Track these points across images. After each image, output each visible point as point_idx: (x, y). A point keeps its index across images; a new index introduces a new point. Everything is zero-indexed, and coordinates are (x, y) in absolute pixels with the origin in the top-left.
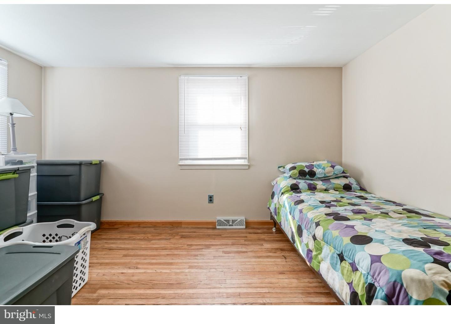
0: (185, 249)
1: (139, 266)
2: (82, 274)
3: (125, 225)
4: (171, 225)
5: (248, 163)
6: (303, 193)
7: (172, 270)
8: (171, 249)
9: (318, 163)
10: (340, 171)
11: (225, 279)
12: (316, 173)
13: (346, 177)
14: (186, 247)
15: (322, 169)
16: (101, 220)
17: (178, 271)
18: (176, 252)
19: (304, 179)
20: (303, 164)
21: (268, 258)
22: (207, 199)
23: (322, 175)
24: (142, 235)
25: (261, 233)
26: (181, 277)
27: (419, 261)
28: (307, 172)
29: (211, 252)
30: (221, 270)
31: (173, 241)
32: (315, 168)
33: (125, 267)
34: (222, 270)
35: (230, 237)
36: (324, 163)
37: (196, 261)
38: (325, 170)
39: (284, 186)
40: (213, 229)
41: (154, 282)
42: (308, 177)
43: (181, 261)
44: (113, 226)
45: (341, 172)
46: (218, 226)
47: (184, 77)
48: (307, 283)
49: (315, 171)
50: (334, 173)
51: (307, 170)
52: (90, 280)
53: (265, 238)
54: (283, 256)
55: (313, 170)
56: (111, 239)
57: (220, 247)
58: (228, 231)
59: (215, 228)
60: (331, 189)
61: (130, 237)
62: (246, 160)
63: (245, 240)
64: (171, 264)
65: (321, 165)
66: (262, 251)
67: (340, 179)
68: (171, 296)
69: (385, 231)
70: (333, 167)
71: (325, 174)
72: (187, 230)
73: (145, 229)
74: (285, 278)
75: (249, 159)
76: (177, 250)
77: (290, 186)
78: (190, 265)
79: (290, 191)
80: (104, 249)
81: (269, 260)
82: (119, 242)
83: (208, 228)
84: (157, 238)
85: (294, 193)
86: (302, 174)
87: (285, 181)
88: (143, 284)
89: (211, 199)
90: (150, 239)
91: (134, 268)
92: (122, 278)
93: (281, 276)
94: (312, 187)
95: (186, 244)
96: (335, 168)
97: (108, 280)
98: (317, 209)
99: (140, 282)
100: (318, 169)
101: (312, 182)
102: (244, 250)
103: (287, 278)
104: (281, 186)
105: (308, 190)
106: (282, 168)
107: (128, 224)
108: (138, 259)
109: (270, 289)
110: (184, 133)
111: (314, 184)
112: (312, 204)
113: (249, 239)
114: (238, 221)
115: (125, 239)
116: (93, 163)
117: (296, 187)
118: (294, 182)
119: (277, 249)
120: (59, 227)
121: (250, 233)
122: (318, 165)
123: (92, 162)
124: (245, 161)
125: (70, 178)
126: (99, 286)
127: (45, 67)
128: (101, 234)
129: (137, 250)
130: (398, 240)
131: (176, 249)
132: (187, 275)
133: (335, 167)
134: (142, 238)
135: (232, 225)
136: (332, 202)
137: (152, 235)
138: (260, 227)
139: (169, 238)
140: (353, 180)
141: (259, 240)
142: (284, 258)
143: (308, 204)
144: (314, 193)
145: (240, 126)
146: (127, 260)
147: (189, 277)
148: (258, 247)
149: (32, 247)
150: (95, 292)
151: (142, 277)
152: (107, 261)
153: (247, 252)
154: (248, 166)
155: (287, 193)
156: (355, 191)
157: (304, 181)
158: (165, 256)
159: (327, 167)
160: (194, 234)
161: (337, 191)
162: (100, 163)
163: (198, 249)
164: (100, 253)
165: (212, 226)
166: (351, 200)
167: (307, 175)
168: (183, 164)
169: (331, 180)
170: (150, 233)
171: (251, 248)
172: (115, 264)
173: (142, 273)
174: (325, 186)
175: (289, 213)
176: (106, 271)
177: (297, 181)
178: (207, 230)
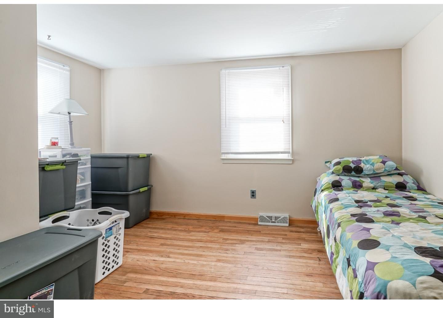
0: (219, 243)
1: (171, 255)
2: (115, 257)
3: (172, 216)
4: (214, 218)
5: (292, 158)
6: (344, 191)
7: (199, 262)
8: (206, 242)
9: (368, 158)
10: (393, 167)
11: (247, 275)
12: (364, 169)
13: (401, 174)
14: (221, 240)
15: (371, 165)
16: (150, 210)
17: (205, 263)
18: (210, 245)
19: (350, 176)
20: (350, 160)
21: (300, 259)
22: (249, 194)
23: (370, 172)
24: (184, 226)
25: (303, 232)
26: (205, 269)
27: (414, 273)
28: (353, 168)
29: (245, 247)
30: (246, 266)
31: (211, 234)
32: (362, 163)
33: (159, 255)
34: (248, 266)
35: (269, 234)
36: (374, 158)
37: (225, 255)
38: (373, 166)
39: (325, 182)
40: (255, 225)
41: (179, 271)
42: (353, 173)
43: (211, 254)
44: (161, 216)
45: (394, 169)
46: (259, 222)
47: (225, 71)
48: (333, 288)
49: (362, 166)
50: (385, 170)
51: (353, 166)
52: (125, 264)
53: (306, 237)
54: (318, 258)
55: (360, 165)
56: (155, 228)
57: (255, 243)
58: (269, 228)
59: (257, 224)
60: (381, 188)
61: (173, 227)
62: (290, 154)
63: (283, 238)
64: (201, 256)
65: (370, 160)
66: (297, 251)
67: (393, 176)
68: (189, 286)
69: (401, 237)
70: (384, 162)
71: (374, 171)
72: (229, 224)
73: (189, 221)
74: (310, 281)
75: (293, 154)
76: (211, 244)
77: (331, 183)
78: (219, 258)
79: (331, 188)
80: (146, 237)
81: (301, 260)
82: (161, 231)
83: (249, 224)
84: (197, 230)
85: (334, 191)
86: (347, 170)
87: (326, 178)
88: (169, 272)
89: (253, 194)
90: (191, 230)
91: (166, 257)
92: (152, 264)
93: (307, 279)
94: (357, 185)
95: (221, 238)
96: (385, 165)
97: (140, 266)
98: (346, 209)
99: (166, 270)
100: (365, 164)
101: (357, 179)
102: (279, 248)
103: (314, 281)
104: (323, 183)
105: (352, 187)
106: (329, 163)
107: (174, 216)
108: (173, 248)
109: (290, 290)
110: (226, 127)
111: (360, 181)
112: (344, 203)
113: (288, 237)
114: (281, 218)
115: (168, 229)
116: (140, 157)
117: (338, 184)
118: (337, 178)
119: (315, 250)
120: (100, 213)
121: (292, 231)
122: (367, 161)
123: (139, 155)
124: (288, 156)
125: (120, 170)
126: (130, 270)
127: (103, 70)
128: (149, 223)
129: (175, 240)
130: (410, 248)
131: (212, 242)
132: (211, 268)
133: (387, 163)
134: (183, 229)
135: (275, 222)
136: (369, 202)
137: (193, 228)
138: (306, 225)
139: (208, 231)
140: (410, 178)
141: (299, 239)
142: (318, 260)
143: (341, 203)
144: (357, 191)
145: (282, 119)
146: (162, 249)
147: (212, 270)
148: (294, 246)
149: (66, 229)
150: (124, 275)
151: (169, 266)
152: (145, 248)
153: (280, 250)
154: (292, 161)
155: (327, 191)
156: (410, 191)
157: (348, 178)
158: (197, 247)
159: (377, 163)
160: (235, 228)
161: (387, 190)
162: (147, 156)
163: (231, 244)
164: (141, 240)
165: (254, 221)
166: (395, 200)
167: (353, 172)
168: (225, 158)
169: (381, 178)
170: (192, 225)
171: (286, 247)
172: (151, 251)
173: (172, 262)
174: (373, 184)
175: (324, 212)
176: (141, 257)
177: (340, 178)
178: (248, 225)
